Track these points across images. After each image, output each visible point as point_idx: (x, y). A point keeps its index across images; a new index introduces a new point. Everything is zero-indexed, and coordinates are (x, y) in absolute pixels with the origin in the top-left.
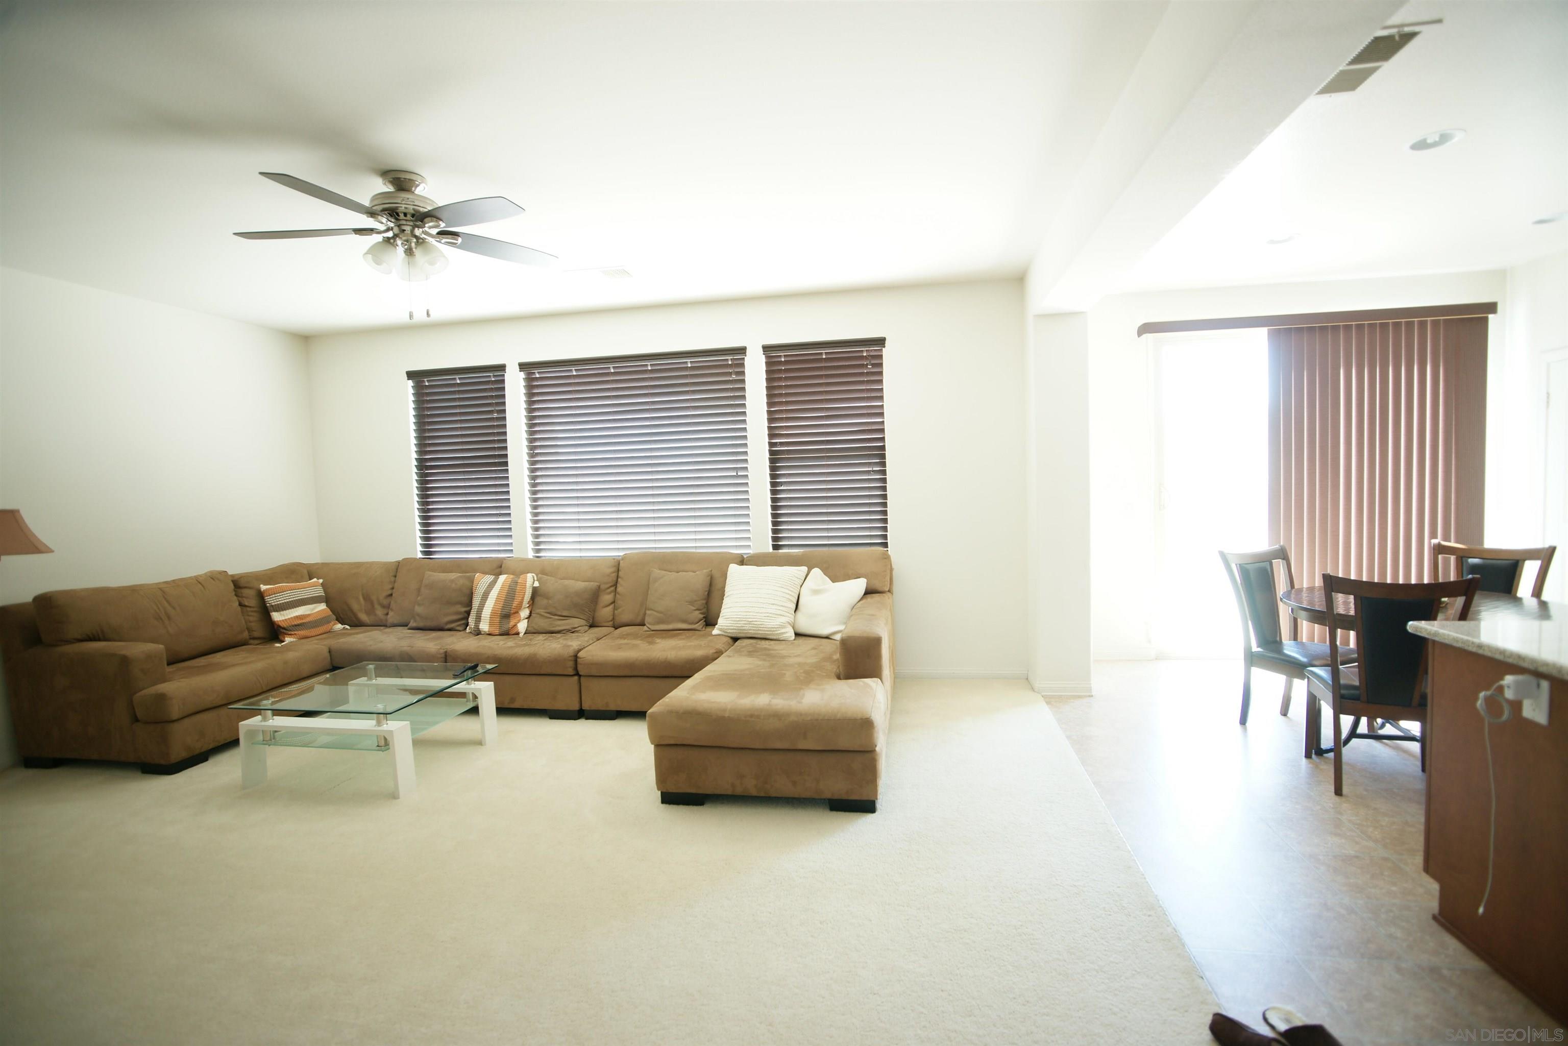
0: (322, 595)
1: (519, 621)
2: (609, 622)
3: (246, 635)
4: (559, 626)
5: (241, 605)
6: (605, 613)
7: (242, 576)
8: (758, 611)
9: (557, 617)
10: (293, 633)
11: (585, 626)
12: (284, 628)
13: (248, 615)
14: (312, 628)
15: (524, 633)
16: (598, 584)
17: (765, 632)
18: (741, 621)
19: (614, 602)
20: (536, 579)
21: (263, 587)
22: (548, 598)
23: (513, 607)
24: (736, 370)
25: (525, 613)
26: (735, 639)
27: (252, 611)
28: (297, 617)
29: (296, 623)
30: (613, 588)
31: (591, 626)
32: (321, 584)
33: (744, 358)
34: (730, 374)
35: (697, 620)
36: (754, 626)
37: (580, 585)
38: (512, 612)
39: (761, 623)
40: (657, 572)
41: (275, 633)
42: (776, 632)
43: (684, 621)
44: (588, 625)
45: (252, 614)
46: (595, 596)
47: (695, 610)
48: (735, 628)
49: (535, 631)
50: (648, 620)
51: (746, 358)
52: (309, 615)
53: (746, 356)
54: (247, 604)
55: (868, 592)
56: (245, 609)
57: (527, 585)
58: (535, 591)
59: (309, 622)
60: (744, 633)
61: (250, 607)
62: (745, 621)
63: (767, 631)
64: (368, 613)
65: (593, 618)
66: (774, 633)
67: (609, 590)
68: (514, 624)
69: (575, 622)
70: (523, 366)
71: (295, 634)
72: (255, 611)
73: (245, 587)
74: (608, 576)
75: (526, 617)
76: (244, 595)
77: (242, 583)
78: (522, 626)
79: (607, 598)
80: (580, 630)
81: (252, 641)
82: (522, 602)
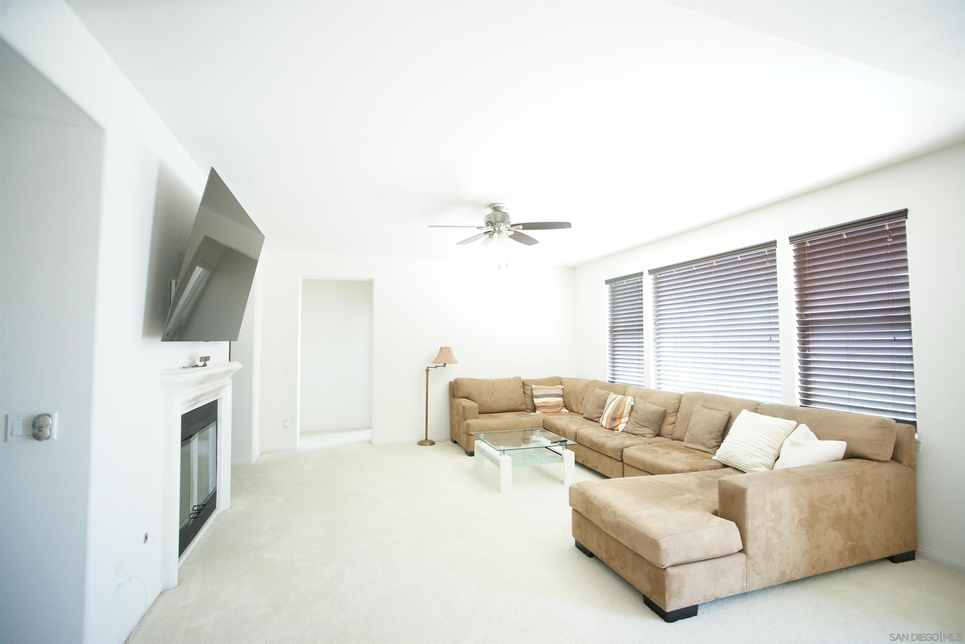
0: (561, 394)
1: (620, 423)
2: (669, 435)
3: (524, 407)
4: (638, 431)
5: (524, 392)
6: (667, 428)
7: (527, 380)
8: (739, 448)
9: (638, 425)
10: (540, 409)
11: (652, 434)
12: (537, 407)
13: (527, 398)
14: (549, 409)
15: (621, 431)
16: (665, 409)
17: (741, 466)
18: (728, 453)
19: (674, 423)
20: (632, 400)
21: (533, 386)
22: (636, 413)
23: (618, 415)
24: (769, 259)
25: (625, 419)
26: (725, 466)
27: (529, 397)
28: (543, 402)
29: (542, 405)
30: (675, 414)
31: (658, 435)
32: (562, 389)
33: (775, 249)
34: (765, 262)
35: (711, 446)
36: (735, 459)
37: (655, 408)
38: (617, 417)
39: (740, 458)
40: (698, 407)
41: (534, 409)
42: (749, 469)
43: (703, 445)
44: (655, 434)
45: (529, 398)
46: (663, 416)
47: (712, 439)
48: (724, 457)
49: (627, 431)
50: (686, 439)
51: (777, 249)
52: (550, 402)
53: (776, 247)
54: (527, 393)
55: (849, 456)
56: (526, 395)
57: (627, 403)
58: (632, 407)
59: (548, 406)
60: (731, 464)
61: (528, 394)
62: (730, 454)
63: (742, 466)
64: (576, 406)
65: (660, 430)
66: (747, 469)
67: (672, 414)
68: (617, 425)
69: (646, 431)
70: (651, 272)
71: (540, 410)
72: (530, 397)
73: (528, 386)
74: (673, 404)
75: (626, 422)
76: (527, 389)
77: (526, 383)
78: (621, 427)
79: (670, 419)
80: (647, 436)
81: (527, 410)
82: (624, 411)
